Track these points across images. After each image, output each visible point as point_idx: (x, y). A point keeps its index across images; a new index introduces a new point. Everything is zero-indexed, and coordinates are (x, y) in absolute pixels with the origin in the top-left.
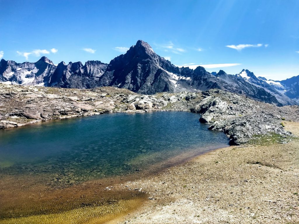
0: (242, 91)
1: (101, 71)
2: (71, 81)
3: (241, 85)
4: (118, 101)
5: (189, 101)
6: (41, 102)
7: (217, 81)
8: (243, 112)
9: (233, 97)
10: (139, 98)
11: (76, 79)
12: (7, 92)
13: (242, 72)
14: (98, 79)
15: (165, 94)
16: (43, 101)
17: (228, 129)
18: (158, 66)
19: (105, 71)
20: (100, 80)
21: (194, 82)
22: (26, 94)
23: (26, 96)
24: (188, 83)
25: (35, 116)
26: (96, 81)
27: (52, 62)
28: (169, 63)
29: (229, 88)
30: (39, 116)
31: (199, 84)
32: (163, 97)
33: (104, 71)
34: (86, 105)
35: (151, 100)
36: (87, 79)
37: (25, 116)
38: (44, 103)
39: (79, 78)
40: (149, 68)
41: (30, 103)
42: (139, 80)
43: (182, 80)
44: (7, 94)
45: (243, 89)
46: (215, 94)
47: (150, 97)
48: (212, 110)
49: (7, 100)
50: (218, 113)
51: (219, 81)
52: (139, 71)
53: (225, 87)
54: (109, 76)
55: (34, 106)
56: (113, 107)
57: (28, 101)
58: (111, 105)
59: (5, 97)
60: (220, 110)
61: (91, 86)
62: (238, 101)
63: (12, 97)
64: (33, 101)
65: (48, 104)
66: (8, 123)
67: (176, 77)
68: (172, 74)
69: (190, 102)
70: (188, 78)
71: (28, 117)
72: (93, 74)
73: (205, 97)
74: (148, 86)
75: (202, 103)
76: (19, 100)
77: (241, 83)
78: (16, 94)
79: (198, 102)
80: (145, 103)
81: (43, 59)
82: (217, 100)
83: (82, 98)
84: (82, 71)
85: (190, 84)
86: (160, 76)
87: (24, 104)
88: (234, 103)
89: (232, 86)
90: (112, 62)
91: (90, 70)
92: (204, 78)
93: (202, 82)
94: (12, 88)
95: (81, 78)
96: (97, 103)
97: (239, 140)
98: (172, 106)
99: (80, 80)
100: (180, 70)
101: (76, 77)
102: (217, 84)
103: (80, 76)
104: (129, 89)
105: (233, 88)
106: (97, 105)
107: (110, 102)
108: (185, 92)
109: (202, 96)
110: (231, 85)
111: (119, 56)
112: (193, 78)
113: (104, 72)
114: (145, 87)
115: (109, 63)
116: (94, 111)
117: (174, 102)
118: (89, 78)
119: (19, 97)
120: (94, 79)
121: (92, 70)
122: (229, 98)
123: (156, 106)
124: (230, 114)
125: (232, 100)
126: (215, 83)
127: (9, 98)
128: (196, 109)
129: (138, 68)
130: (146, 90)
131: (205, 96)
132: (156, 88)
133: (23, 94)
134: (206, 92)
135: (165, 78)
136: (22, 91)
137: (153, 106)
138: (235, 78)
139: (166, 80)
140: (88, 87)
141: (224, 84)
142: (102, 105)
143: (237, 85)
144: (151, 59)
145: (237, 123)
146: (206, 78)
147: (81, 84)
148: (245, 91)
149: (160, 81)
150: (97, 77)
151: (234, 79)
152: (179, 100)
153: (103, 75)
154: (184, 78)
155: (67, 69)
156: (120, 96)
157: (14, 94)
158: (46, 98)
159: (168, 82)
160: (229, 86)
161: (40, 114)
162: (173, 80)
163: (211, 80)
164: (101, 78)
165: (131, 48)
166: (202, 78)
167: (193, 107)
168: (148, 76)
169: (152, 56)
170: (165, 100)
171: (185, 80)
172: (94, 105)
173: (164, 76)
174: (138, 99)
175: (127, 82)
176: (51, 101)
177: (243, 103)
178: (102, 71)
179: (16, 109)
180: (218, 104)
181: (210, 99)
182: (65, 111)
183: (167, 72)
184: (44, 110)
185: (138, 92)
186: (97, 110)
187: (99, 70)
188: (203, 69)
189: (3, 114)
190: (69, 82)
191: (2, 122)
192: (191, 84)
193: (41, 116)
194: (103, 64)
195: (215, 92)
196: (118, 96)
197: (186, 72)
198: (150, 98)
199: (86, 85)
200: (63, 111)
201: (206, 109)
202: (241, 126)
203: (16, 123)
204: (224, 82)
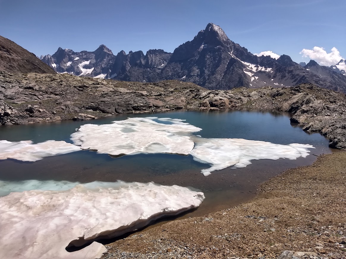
0: (339, 88)
1: (163, 61)
2: (131, 73)
3: (337, 80)
4: (189, 96)
5: (274, 98)
6: (115, 96)
7: (307, 73)
8: (342, 113)
9: (330, 95)
10: (214, 94)
11: (137, 72)
12: (80, 85)
13: (339, 63)
14: (160, 71)
15: (244, 90)
16: (117, 95)
17: (326, 132)
18: (232, 54)
19: (168, 61)
20: (162, 72)
21: (275, 74)
22: (98, 87)
23: (98, 89)
24: (268, 75)
25: (110, 110)
26: (158, 74)
27: (111, 51)
28: (245, 50)
29: (321, 82)
30: (114, 111)
31: (283, 77)
32: (242, 93)
33: (166, 61)
34: (157, 101)
35: (228, 96)
36: (148, 71)
37: (100, 110)
38: (117, 97)
39: (139, 70)
40: (220, 57)
41: (104, 97)
42: (206, 71)
43: (260, 71)
44: (80, 87)
45: (339, 85)
46: (308, 91)
47: (226, 92)
48: (305, 109)
49: (81, 93)
50: (312, 113)
51: (309, 73)
52: (208, 62)
53: (315, 81)
54: (172, 68)
55: (109, 100)
56: (185, 104)
57: (103, 95)
58: (182, 101)
59: (78, 89)
60: (314, 109)
61: (152, 79)
62: (336, 99)
63: (85, 90)
64: (107, 95)
65: (121, 98)
66: (86, 116)
67: (253, 67)
68: (248, 64)
69: (276, 99)
70: (269, 70)
71: (104, 112)
72: (154, 65)
73: (295, 94)
74: (217, 80)
75: (291, 101)
76: (92, 94)
77: (337, 77)
78: (88, 87)
79: (286, 100)
80: (221, 99)
81: (102, 47)
82: (311, 98)
83: (152, 93)
84: (143, 62)
85: (270, 77)
86: (233, 67)
87: (98, 97)
88: (331, 102)
89: (325, 81)
90: (176, 50)
91: (152, 61)
92: (289, 69)
93: (287, 74)
94: (83, 80)
95: (141, 70)
96: (167, 99)
97: (340, 144)
98: (253, 103)
99: (141, 72)
100: (259, 59)
101: (137, 68)
102: (306, 78)
103: (141, 67)
104: (194, 82)
105: (327, 83)
106: (167, 101)
107: (181, 98)
108: (268, 87)
109: (291, 93)
110: (323, 79)
111: (184, 43)
112: (275, 69)
113: (167, 63)
114: (213, 81)
115: (172, 52)
116: (166, 107)
117: (255, 99)
118: (151, 70)
119: (91, 90)
120: (155, 71)
121: (154, 60)
122: (325, 95)
123: (234, 103)
124: (326, 114)
125: (328, 99)
126: (304, 76)
127: (82, 91)
128: (284, 107)
129: (207, 58)
130: (214, 84)
131: (294, 92)
132: (227, 82)
133: (95, 87)
134: (296, 88)
135: (239, 69)
136: (93, 84)
137: (230, 103)
138: (330, 71)
139: (240, 72)
140: (149, 80)
141: (315, 78)
142: (173, 101)
143: (332, 79)
144: (222, 46)
145: (337, 126)
146: (291, 69)
147: (141, 77)
148: (342, 88)
149: (232, 74)
150: (159, 69)
151: (328, 71)
152: (261, 97)
153: (166, 66)
154: (263, 69)
155: (127, 60)
156: (190, 91)
157: (86, 86)
158: (119, 92)
159: (242, 75)
160: (322, 81)
161: (114, 108)
162: (248, 71)
163: (297, 72)
164: (163, 70)
165: (200, 33)
166: (287, 70)
167: (279, 106)
168: (218, 67)
169: (225, 42)
170: (244, 96)
171: (264, 72)
172: (165, 101)
173: (237, 67)
174: (211, 95)
175: (192, 74)
176: (124, 95)
177: (342, 102)
178: (165, 62)
179: (92, 102)
180: (312, 102)
181: (302, 96)
182: (138, 106)
183: (243, 62)
184: (118, 105)
185: (205, 86)
186: (168, 106)
187: (161, 60)
188: (288, 58)
189: (80, 107)
190: (129, 75)
191: (81, 115)
192: (272, 76)
193: (116, 111)
194: (166, 53)
195: (308, 88)
196: (188, 91)
197: (266, 61)
198: (226, 94)
199: (147, 78)
200: (136, 107)
201: (297, 108)
202: (343, 129)
203: (93, 117)
204: (315, 76)
